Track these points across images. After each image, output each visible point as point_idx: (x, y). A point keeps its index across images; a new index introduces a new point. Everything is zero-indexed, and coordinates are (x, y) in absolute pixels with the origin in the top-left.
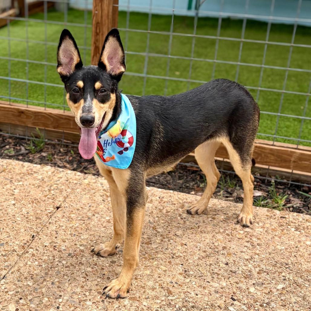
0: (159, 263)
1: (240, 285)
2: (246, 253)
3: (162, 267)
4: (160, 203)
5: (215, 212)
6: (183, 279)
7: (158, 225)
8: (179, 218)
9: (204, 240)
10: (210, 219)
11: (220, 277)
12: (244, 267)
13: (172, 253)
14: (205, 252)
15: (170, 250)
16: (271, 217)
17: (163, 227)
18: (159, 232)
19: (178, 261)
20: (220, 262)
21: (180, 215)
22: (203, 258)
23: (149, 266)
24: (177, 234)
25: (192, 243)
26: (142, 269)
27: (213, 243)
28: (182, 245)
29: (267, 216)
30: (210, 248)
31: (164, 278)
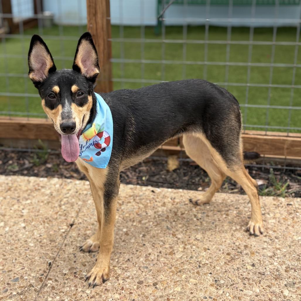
0: (188, 276)
1: (273, 288)
2: (268, 249)
3: (191, 280)
4: (173, 205)
5: (227, 207)
6: (216, 291)
7: (177, 230)
8: (195, 219)
9: (225, 241)
10: (224, 216)
11: (251, 282)
12: (270, 266)
13: (197, 261)
14: (228, 254)
15: (194, 258)
16: (278, 206)
17: (182, 232)
18: (179, 239)
19: (205, 270)
20: (247, 265)
21: (195, 216)
22: (229, 262)
23: (178, 281)
24: (198, 239)
25: (214, 247)
26: (172, 286)
27: (234, 243)
28: (205, 250)
29: (274, 205)
30: (233, 249)
31: (196, 293)
